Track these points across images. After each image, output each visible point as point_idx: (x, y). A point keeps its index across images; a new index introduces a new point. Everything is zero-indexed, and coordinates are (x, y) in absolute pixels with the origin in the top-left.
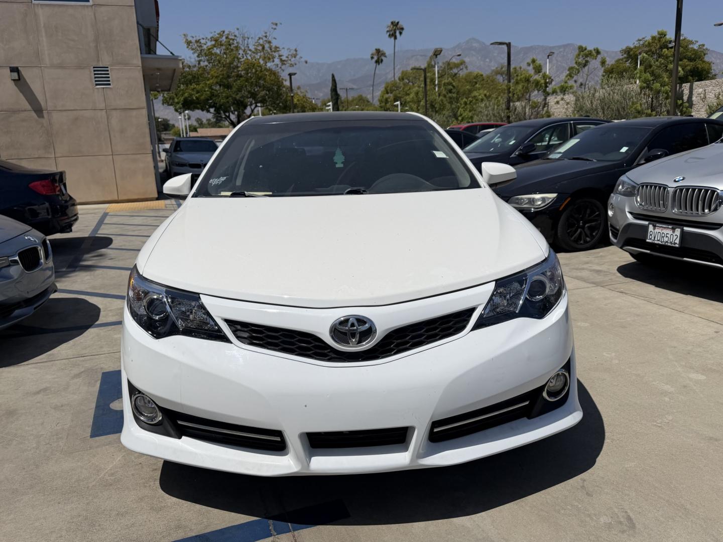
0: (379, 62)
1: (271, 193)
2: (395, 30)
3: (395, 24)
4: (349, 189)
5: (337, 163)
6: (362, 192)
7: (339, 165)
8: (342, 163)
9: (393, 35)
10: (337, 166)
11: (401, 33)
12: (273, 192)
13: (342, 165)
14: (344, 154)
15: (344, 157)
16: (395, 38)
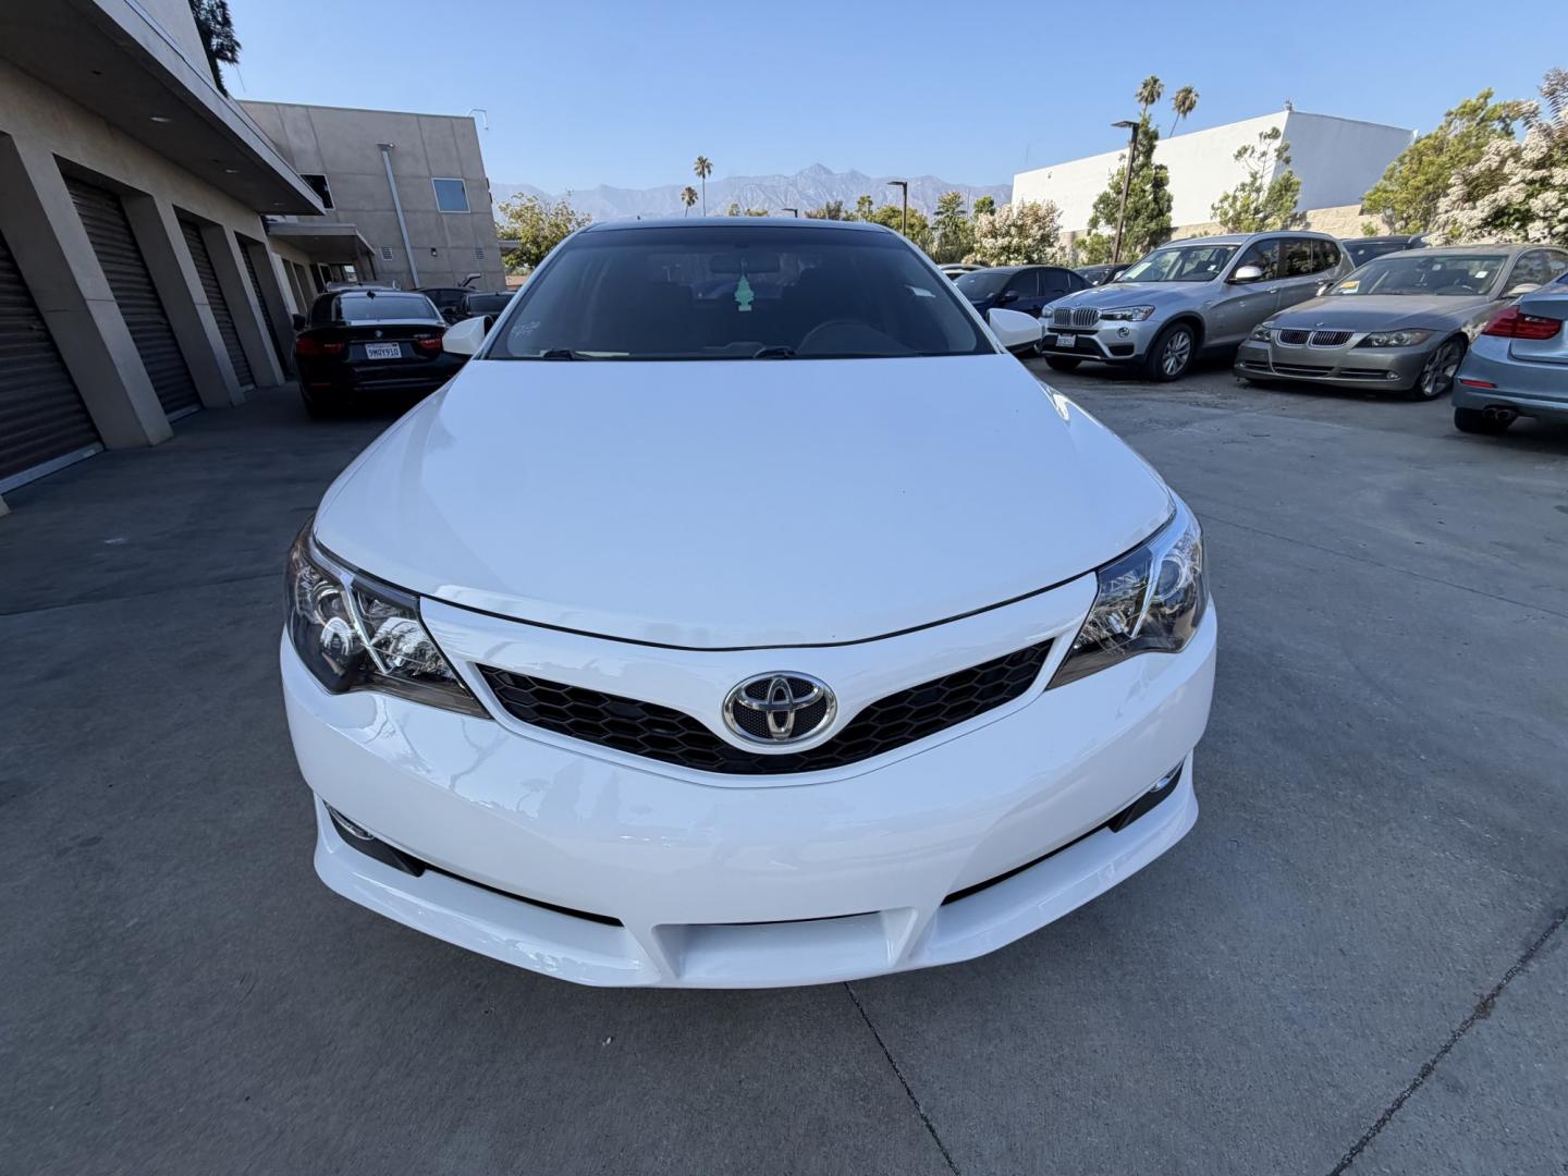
0: (691, 202)
1: (627, 354)
2: (704, 166)
3: (702, 161)
4: (764, 349)
5: (740, 304)
6: (787, 354)
7: (745, 308)
8: (750, 303)
9: (702, 174)
10: (741, 309)
11: (709, 172)
12: (631, 353)
13: (749, 308)
14: (752, 287)
15: (752, 294)
16: (704, 176)
